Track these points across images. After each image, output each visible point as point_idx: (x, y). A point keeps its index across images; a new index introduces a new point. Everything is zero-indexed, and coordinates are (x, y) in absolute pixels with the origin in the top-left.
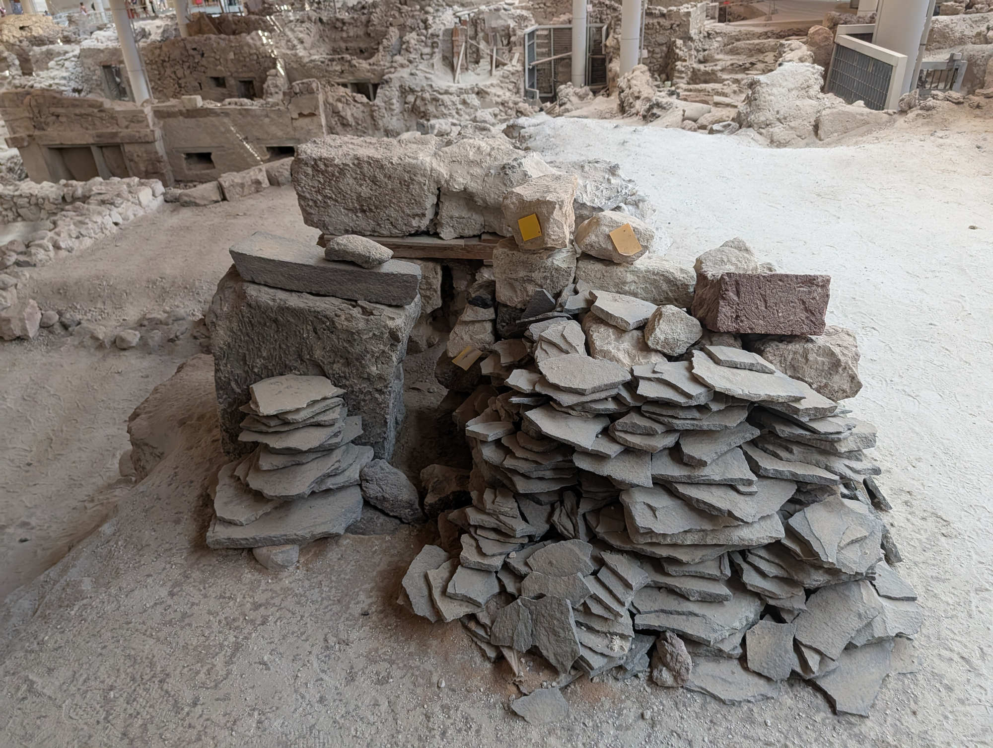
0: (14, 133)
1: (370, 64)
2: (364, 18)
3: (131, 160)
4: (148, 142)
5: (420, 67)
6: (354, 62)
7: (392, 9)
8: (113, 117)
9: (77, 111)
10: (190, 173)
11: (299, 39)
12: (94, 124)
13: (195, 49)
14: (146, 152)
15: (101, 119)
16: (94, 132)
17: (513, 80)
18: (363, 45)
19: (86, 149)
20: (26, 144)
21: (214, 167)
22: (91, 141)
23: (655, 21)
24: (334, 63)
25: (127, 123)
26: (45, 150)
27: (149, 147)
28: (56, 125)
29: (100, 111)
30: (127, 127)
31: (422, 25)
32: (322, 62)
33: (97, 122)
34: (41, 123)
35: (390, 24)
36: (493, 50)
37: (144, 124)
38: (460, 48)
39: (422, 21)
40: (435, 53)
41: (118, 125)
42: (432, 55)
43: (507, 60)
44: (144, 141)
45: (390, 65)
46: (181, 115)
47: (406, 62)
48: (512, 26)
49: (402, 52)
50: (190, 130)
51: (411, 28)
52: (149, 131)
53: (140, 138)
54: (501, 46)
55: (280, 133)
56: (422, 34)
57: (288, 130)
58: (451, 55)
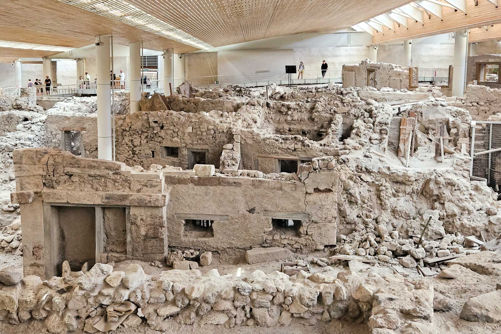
0: (22, 189)
1: (321, 145)
2: (308, 106)
3: (132, 223)
4: (157, 207)
5: (372, 150)
6: (307, 142)
7: (335, 99)
8: (127, 181)
9: (92, 172)
10: (186, 239)
11: (253, 120)
12: (106, 186)
13: (156, 122)
14: (152, 216)
15: (115, 181)
16: (103, 194)
17: (466, 168)
18: (305, 128)
19: (90, 210)
20: (30, 200)
21: (213, 236)
22: (98, 201)
24: (288, 142)
25: (139, 187)
26: (48, 208)
27: (156, 212)
28: (67, 184)
29: (116, 174)
30: (139, 191)
31: (367, 114)
32: (277, 140)
33: (110, 185)
34: (52, 181)
35: (334, 112)
36: (439, 139)
37: (158, 188)
38: (407, 136)
39: (366, 110)
40: (384, 138)
41: (130, 188)
42: (381, 140)
43: (452, 149)
44: (153, 205)
45: (343, 146)
46: (192, 182)
47: (357, 145)
48: (451, 119)
49: (352, 136)
50: (198, 198)
51: (355, 116)
52: (160, 195)
53: (150, 202)
54: (448, 137)
55: (290, 207)
56: (369, 122)
57: (300, 204)
58: (397, 141)
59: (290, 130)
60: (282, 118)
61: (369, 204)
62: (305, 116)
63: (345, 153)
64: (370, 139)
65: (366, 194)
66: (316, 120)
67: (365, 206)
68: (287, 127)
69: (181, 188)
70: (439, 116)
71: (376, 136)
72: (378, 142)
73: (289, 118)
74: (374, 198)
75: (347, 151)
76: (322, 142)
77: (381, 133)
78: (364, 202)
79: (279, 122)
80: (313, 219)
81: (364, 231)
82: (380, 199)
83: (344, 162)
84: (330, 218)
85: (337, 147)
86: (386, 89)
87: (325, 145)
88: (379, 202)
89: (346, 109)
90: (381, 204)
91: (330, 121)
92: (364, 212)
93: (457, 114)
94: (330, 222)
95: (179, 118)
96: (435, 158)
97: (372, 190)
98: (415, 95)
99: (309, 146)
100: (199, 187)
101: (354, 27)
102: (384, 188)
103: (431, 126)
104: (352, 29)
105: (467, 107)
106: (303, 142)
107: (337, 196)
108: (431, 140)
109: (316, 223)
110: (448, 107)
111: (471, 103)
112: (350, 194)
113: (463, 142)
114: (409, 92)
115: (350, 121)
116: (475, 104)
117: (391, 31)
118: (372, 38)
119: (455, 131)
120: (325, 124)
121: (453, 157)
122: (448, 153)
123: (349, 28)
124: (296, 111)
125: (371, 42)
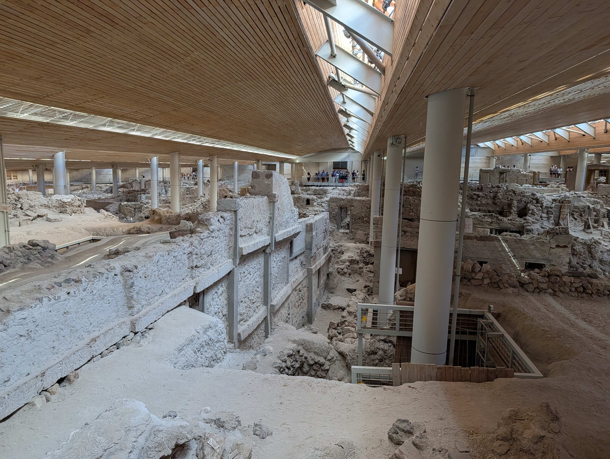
0: (376, 239)
1: (509, 220)
6: (499, 217)
24: (487, 217)
28: (404, 237)
31: (534, 201)
35: (511, 199)
36: (588, 219)
38: (565, 216)
39: (533, 199)
40: (551, 217)
42: (548, 218)
43: (596, 225)
45: (525, 221)
46: (476, 238)
48: (591, 206)
49: (529, 215)
50: (479, 248)
51: (525, 202)
54: (594, 217)
55: (538, 255)
56: (538, 206)
57: (545, 254)
58: (557, 219)
60: (474, 202)
61: (584, 256)
62: (490, 202)
63: (529, 226)
64: (541, 217)
65: (582, 250)
66: (498, 204)
67: (581, 257)
69: (469, 242)
70: (581, 204)
71: (544, 215)
72: (546, 219)
73: (479, 202)
74: (587, 252)
75: (529, 224)
76: (509, 218)
77: (547, 213)
78: (581, 255)
79: (472, 205)
80: (553, 263)
82: (591, 253)
83: (530, 231)
84: (564, 263)
85: (520, 221)
86: (527, 185)
87: (511, 220)
88: (590, 255)
89: (519, 198)
90: (592, 256)
91: (510, 206)
92: (581, 261)
93: (595, 203)
94: (564, 265)
95: (414, 201)
96: (584, 230)
97: (584, 247)
98: (547, 190)
99: (501, 220)
100: (480, 242)
101: (479, 144)
102: (594, 247)
103: (576, 210)
104: (478, 146)
105: (598, 198)
106: (497, 217)
107: (569, 250)
108: (576, 219)
109: (554, 266)
110: (588, 198)
111: (602, 195)
112: (574, 249)
114: (543, 188)
115: (522, 205)
116: (605, 197)
117: (513, 147)
118: (493, 151)
119: (595, 213)
120: (505, 207)
121: (600, 230)
122: (594, 227)
123: (475, 145)
124: (483, 198)
125: (492, 154)
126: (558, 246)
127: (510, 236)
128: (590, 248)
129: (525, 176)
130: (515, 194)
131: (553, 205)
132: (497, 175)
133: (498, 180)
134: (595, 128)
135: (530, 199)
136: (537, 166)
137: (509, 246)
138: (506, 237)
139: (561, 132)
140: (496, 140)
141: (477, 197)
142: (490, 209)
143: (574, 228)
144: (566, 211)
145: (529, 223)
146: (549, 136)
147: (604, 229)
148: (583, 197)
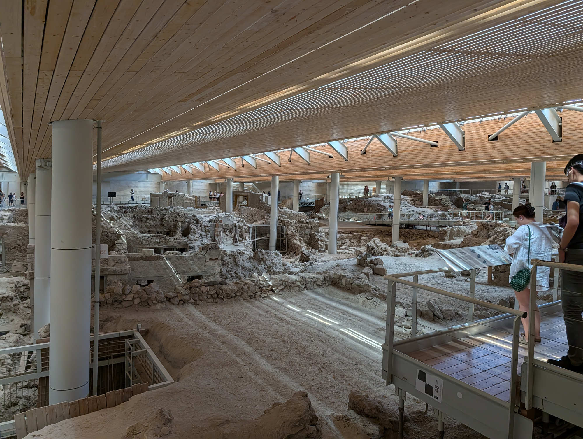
0: (32, 270)
3: (108, 285)
4: (125, 274)
6: (167, 238)
8: (106, 261)
11: (130, 225)
14: (121, 280)
23: (304, 225)
24: (156, 238)
25: (114, 263)
27: (123, 277)
30: (113, 266)
31: (195, 222)
32: (149, 237)
35: (176, 220)
36: (235, 234)
37: (125, 264)
38: (219, 233)
39: (194, 219)
40: (208, 234)
41: (107, 264)
42: (206, 235)
43: (241, 239)
44: (123, 273)
45: (188, 239)
46: (142, 259)
47: (196, 238)
48: (237, 224)
49: (191, 234)
50: (145, 268)
51: (188, 223)
52: (127, 267)
53: (121, 271)
54: (239, 233)
55: (197, 269)
56: (198, 226)
57: (202, 267)
58: (213, 236)
59: (149, 231)
60: (144, 225)
61: (231, 265)
62: (158, 223)
63: (191, 243)
64: (201, 235)
65: (229, 260)
66: (165, 225)
67: (229, 266)
68: (147, 230)
69: (136, 263)
70: (230, 222)
71: (203, 233)
73: (148, 224)
74: (233, 261)
76: (175, 237)
77: (206, 232)
78: (229, 264)
79: (141, 227)
80: (208, 274)
81: (231, 279)
82: (236, 262)
83: (192, 247)
84: (217, 273)
85: (184, 240)
87: (176, 239)
89: (183, 219)
90: (236, 265)
91: (175, 226)
92: (229, 269)
93: (240, 221)
94: (217, 275)
96: (233, 244)
98: (206, 212)
99: (168, 240)
100: (146, 262)
101: (149, 170)
102: (237, 257)
103: (226, 228)
104: (148, 171)
105: (242, 218)
106: (164, 238)
107: (220, 262)
108: (227, 235)
109: (210, 276)
110: (234, 218)
111: (244, 215)
112: (223, 260)
113: (246, 235)
114: (203, 210)
115: (185, 225)
116: (246, 216)
117: (178, 175)
118: (162, 177)
119: (240, 230)
120: (172, 228)
121: (244, 243)
122: (240, 241)
123: (146, 170)
124: (152, 220)
125: (161, 180)
126: (211, 259)
127: (173, 254)
128: (234, 258)
129: (189, 199)
130: (180, 216)
131: (210, 225)
132: (166, 199)
133: (166, 203)
134: (235, 163)
135: (191, 220)
136: (199, 191)
137: (172, 264)
138: (169, 255)
139: (212, 164)
140: (163, 167)
141: (146, 220)
142: (158, 230)
143: (226, 242)
144: (220, 229)
145: (191, 240)
146: (204, 166)
147: (246, 242)
148: (231, 217)
